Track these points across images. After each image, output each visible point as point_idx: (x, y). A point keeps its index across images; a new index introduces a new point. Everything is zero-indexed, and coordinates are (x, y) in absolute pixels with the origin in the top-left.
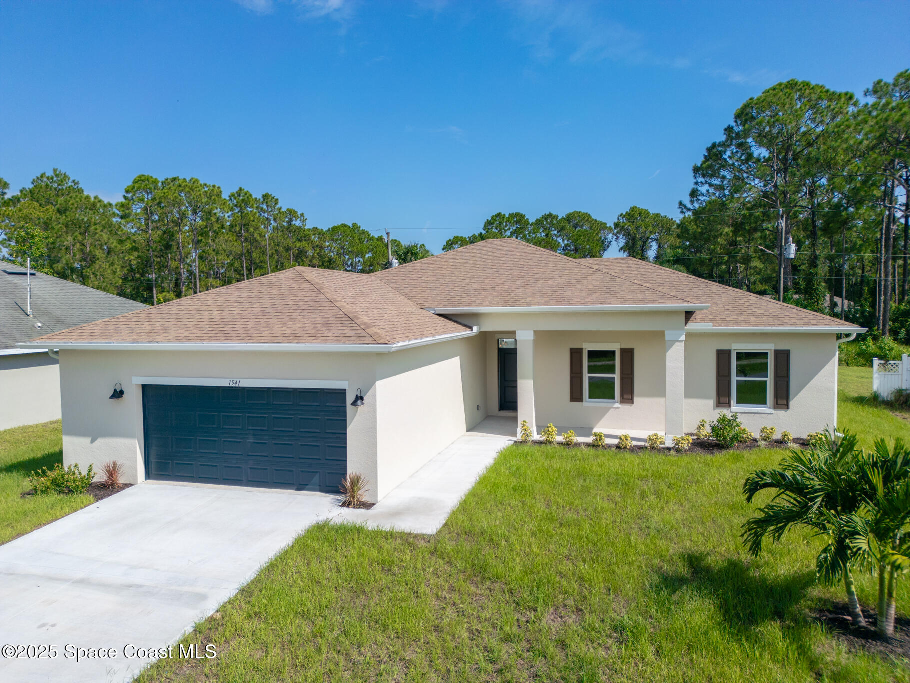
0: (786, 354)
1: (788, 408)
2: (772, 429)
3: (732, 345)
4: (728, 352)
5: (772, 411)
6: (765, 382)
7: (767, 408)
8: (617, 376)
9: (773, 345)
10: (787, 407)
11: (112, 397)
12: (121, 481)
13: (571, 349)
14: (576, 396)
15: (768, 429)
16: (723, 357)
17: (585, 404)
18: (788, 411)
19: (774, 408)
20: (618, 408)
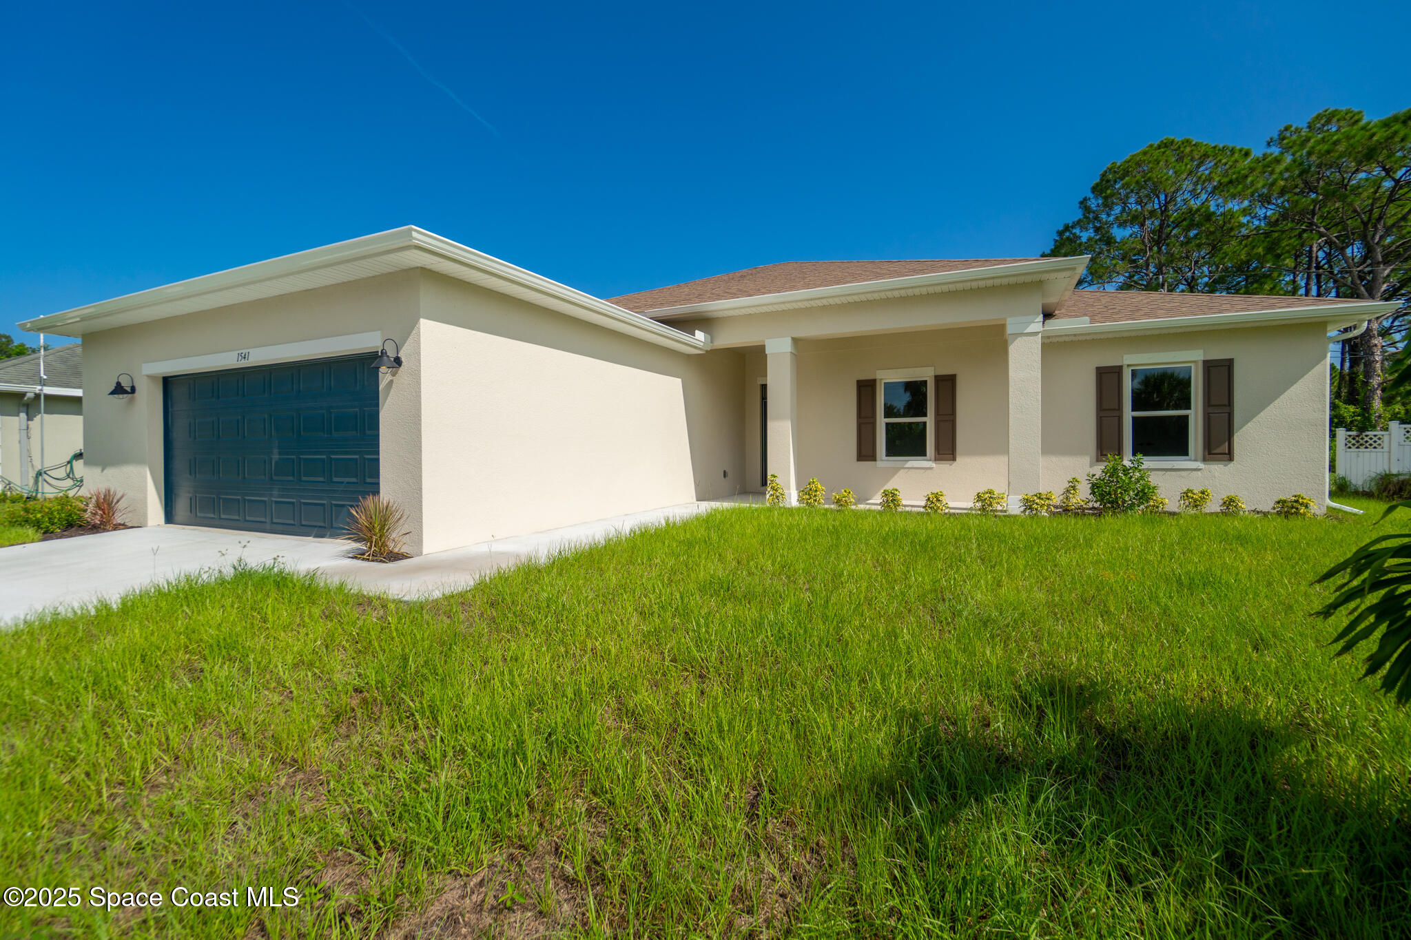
0: (1228, 365)
1: (1231, 459)
2: (1203, 493)
3: (1125, 357)
4: (1117, 371)
5: (1200, 465)
6: (1186, 417)
7: (1190, 460)
8: (930, 420)
9: (1201, 352)
10: (1229, 456)
11: (113, 393)
12: (118, 519)
13: (858, 382)
14: (865, 453)
15: (1195, 491)
16: (1107, 378)
17: (879, 464)
18: (1231, 465)
19: (1205, 460)
20: (931, 468)
